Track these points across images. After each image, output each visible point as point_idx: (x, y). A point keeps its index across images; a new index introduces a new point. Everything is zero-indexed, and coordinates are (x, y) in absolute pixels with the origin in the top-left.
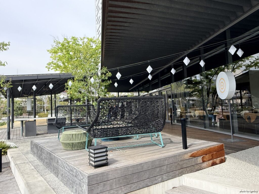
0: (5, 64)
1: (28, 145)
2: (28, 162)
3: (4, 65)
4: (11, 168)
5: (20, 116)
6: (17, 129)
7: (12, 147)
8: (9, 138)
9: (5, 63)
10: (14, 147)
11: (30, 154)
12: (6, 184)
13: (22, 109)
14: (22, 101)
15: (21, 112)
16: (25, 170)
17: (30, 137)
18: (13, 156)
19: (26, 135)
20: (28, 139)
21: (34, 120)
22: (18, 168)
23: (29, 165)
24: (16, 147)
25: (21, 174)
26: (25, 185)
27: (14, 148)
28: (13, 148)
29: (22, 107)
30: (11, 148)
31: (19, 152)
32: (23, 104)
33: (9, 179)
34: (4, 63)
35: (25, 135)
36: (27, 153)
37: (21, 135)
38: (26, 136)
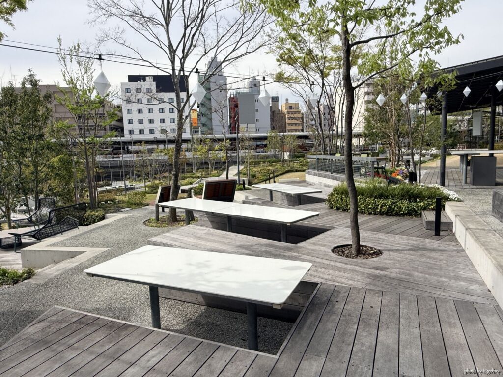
0: (459, 40)
1: (481, 200)
2: (490, 230)
3: (457, 41)
4: (454, 233)
5: (452, 148)
6: (453, 170)
7: (452, 199)
8: (443, 184)
9: (461, 37)
10: (456, 199)
11: (491, 216)
12: (452, 256)
13: (456, 136)
14: (456, 121)
15: (454, 140)
16: (489, 242)
17: (482, 187)
18: (459, 214)
19: (474, 183)
20: (478, 190)
21: (490, 154)
22: (474, 237)
23: (494, 235)
24: (459, 200)
25: (483, 248)
26: (497, 268)
27: (456, 201)
28: (454, 201)
29: (456, 132)
30: (450, 200)
31: (467, 209)
32: (458, 125)
33: (454, 250)
34: (458, 38)
35: (472, 182)
36: (484, 214)
37: (463, 181)
38: (473, 185)
